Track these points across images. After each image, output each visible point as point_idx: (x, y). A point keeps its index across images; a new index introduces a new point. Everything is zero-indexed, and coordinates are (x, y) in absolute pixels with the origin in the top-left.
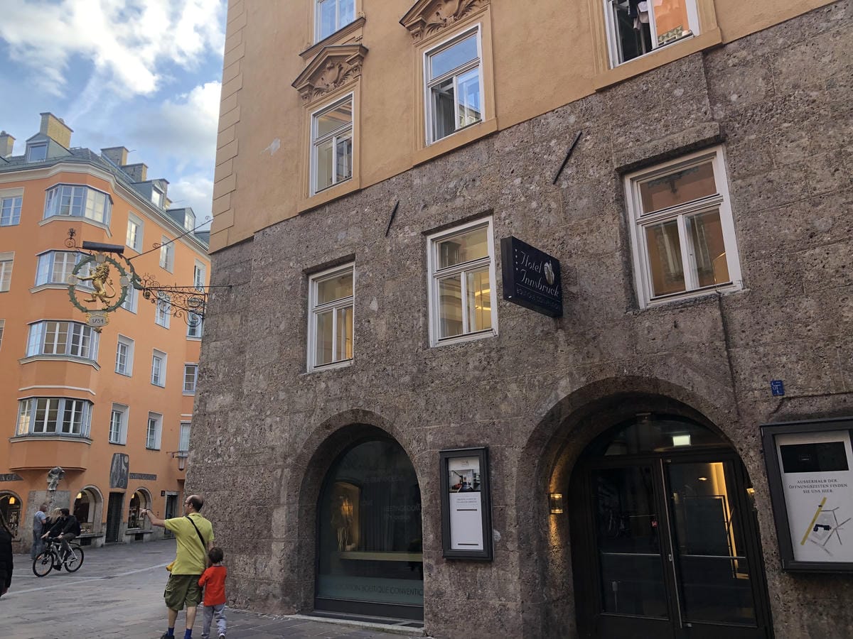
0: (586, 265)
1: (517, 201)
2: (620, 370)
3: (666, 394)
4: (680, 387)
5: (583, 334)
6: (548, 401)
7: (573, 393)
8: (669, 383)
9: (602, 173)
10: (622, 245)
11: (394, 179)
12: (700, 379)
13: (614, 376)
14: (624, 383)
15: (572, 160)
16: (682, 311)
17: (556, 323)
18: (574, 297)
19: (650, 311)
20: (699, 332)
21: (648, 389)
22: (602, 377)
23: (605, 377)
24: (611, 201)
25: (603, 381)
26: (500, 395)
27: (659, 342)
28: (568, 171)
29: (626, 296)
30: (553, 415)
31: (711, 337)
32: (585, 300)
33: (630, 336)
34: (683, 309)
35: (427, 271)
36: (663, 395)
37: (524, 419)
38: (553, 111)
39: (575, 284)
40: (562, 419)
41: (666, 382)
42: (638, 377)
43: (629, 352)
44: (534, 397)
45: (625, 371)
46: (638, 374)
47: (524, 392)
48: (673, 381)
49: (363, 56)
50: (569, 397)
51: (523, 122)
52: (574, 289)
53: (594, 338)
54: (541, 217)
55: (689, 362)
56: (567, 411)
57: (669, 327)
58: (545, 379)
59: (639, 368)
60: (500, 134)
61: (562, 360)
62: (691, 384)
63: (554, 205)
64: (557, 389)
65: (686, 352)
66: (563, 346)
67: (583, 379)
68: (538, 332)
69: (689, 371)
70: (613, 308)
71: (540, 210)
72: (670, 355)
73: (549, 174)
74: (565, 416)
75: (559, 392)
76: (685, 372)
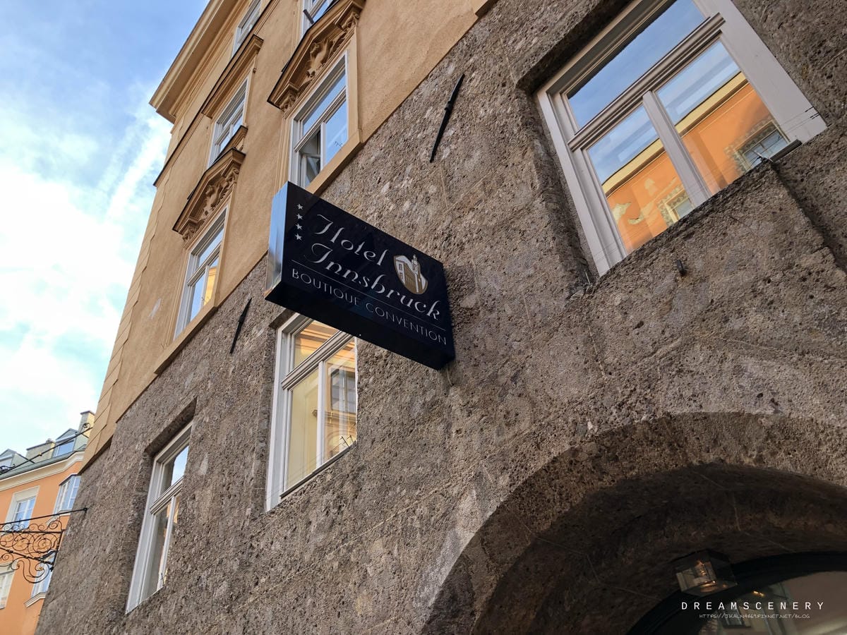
0: (488, 248)
1: (385, 213)
2: (576, 428)
3: (710, 457)
4: (738, 415)
5: (494, 378)
6: (439, 561)
7: (488, 524)
8: (706, 417)
9: (497, 103)
10: (545, 184)
11: (250, 275)
12: (788, 372)
13: (567, 447)
14: (595, 459)
15: (454, 116)
16: (689, 236)
17: (445, 378)
18: (471, 314)
19: (617, 271)
20: (746, 257)
21: (656, 458)
22: (541, 462)
23: (548, 459)
24: (515, 130)
25: (546, 469)
26: (355, 577)
27: (653, 324)
28: (449, 133)
29: (566, 266)
30: (454, 598)
31: (782, 254)
32: (491, 311)
33: (588, 341)
34: (691, 229)
35: (273, 382)
36: (703, 466)
37: (396, 622)
38: (427, 77)
39: (472, 291)
40: (478, 606)
41: (695, 418)
42: (624, 431)
43: (592, 378)
44: (413, 560)
45: (590, 426)
46: (623, 422)
47: (395, 552)
48: (715, 405)
49: (239, 162)
50: (483, 537)
51: (392, 115)
52: (469, 301)
53: (514, 378)
54: (416, 218)
55: (741, 340)
56: (486, 582)
57: (668, 280)
58: (432, 508)
59: (620, 406)
60: (366, 147)
61: (459, 453)
62: (767, 397)
63: (432, 189)
64: (454, 524)
65: (727, 321)
66: (462, 421)
67: (504, 481)
68: (417, 409)
69: (750, 364)
70: (542, 301)
71: (414, 209)
72: (689, 344)
73: (424, 154)
74: (484, 597)
75: (459, 530)
76: (739, 371)
